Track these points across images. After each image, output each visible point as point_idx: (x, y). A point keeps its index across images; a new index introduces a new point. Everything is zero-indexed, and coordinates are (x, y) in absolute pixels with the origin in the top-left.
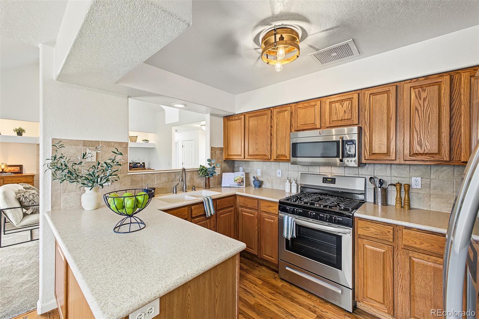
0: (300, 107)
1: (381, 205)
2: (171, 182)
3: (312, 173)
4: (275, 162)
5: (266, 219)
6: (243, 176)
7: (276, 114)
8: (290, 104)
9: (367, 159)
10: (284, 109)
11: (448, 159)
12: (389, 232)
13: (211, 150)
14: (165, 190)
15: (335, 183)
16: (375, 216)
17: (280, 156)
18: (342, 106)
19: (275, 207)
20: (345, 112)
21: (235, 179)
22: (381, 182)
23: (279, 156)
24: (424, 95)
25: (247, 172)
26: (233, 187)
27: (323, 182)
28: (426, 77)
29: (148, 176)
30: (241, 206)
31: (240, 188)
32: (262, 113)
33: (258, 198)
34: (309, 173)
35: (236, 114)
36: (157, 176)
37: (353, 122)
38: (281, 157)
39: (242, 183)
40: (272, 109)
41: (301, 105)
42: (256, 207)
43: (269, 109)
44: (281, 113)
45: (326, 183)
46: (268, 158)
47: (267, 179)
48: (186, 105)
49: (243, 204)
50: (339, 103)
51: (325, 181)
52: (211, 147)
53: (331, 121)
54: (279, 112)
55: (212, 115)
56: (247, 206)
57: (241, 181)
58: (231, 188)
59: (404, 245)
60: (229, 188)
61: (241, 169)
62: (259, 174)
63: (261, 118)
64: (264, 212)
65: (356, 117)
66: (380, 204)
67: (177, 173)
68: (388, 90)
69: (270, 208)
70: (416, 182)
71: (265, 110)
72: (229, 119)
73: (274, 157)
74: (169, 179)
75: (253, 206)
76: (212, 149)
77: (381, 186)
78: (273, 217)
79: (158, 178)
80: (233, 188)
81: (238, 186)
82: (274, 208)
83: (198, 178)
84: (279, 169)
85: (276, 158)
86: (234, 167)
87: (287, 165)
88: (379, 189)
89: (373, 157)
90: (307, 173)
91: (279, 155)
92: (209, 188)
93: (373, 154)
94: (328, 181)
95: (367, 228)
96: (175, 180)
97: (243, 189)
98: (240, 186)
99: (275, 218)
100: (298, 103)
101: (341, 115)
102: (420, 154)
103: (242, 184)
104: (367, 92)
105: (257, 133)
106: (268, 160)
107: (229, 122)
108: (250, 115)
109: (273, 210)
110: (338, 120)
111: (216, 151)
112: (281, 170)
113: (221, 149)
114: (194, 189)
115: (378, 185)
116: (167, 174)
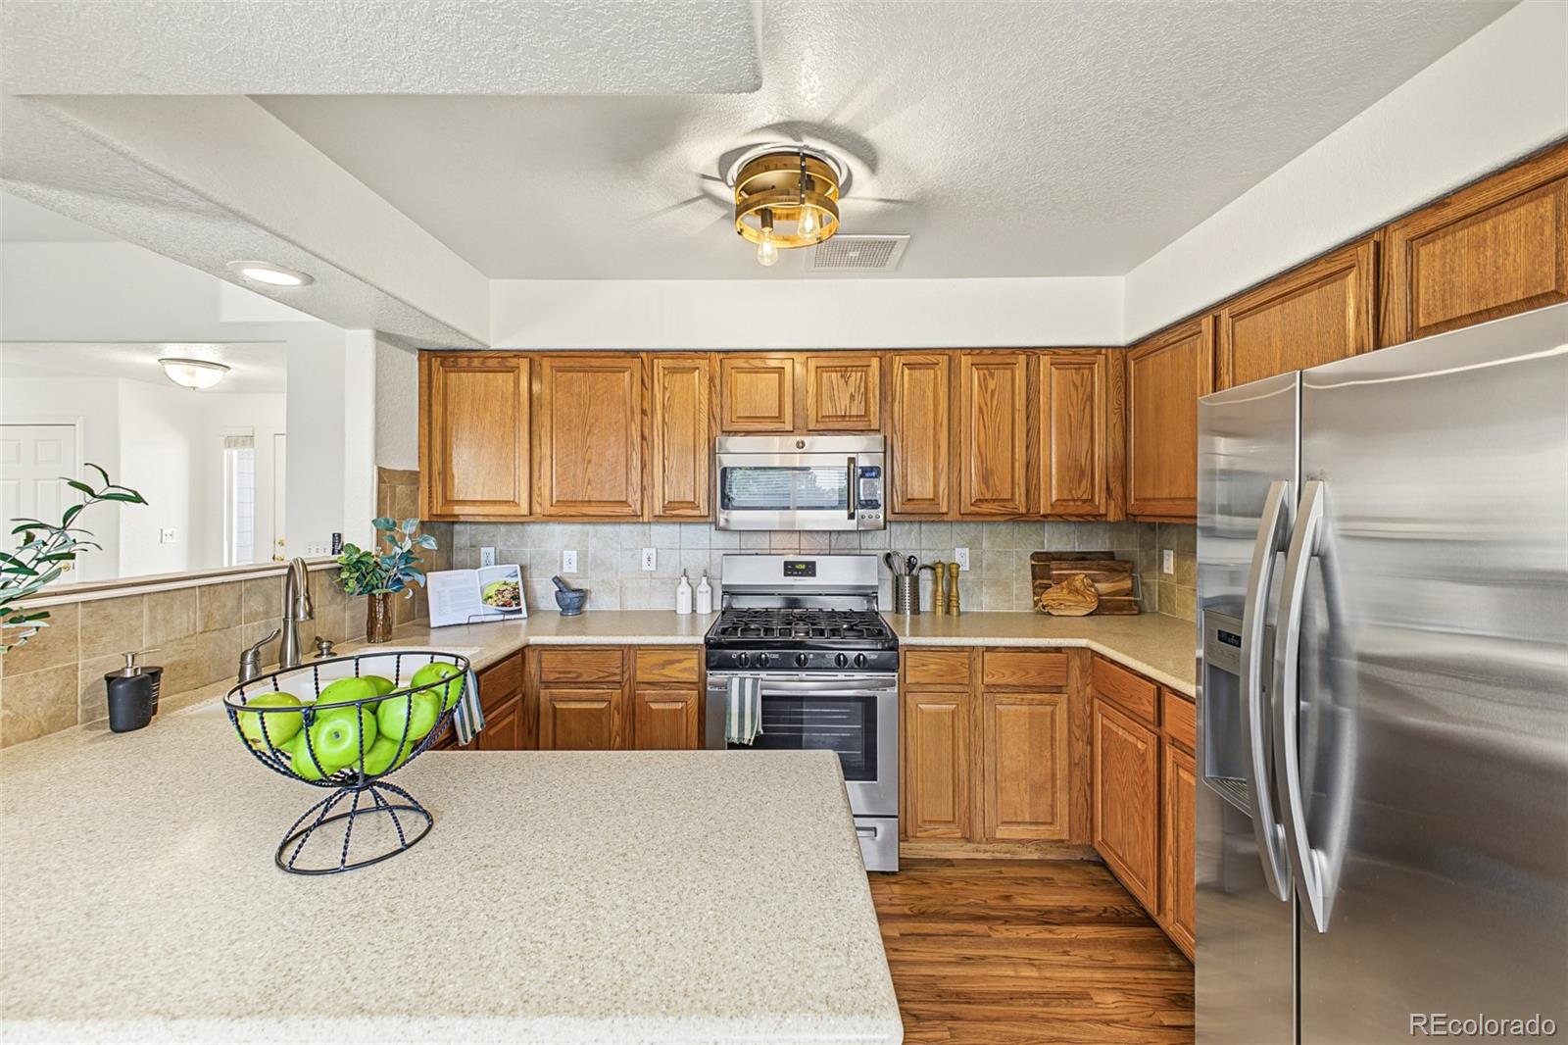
0: (736, 366)
1: (911, 613)
2: (220, 630)
3: (754, 552)
4: (657, 523)
5: (654, 706)
6: (514, 580)
7: (661, 375)
8: (705, 351)
9: (897, 511)
10: (689, 363)
11: (1024, 511)
12: (962, 664)
13: (381, 480)
14: (191, 671)
15: (814, 575)
16: (918, 636)
17: (676, 505)
18: (846, 382)
19: (686, 662)
20: (852, 397)
21: (486, 593)
22: (911, 564)
23: (673, 505)
24: (992, 384)
25: (524, 563)
26: (483, 622)
27: (786, 575)
28: (994, 350)
29: (102, 613)
30: (547, 685)
31: (507, 623)
32: (608, 362)
33: (621, 645)
34: (743, 552)
35: (492, 348)
36: (152, 610)
37: (870, 426)
38: (679, 509)
39: (514, 603)
40: (644, 355)
41: (739, 360)
42: (615, 674)
43: (633, 353)
44: (679, 375)
45: (792, 575)
46: (634, 511)
47: (603, 581)
48: (309, 279)
49: (558, 675)
50: (839, 374)
51: (789, 570)
52: (380, 468)
53: (820, 416)
54: (674, 371)
55: (381, 336)
56: (577, 677)
57: (512, 597)
58: (472, 628)
59: (987, 686)
60: (465, 628)
61: (487, 552)
62: (570, 568)
63: (605, 379)
64: (646, 686)
65: (875, 414)
66: (908, 612)
67: (248, 584)
68: (936, 361)
69: (674, 666)
70: (962, 556)
71: (617, 354)
72: (455, 362)
73: (657, 509)
74: (209, 617)
75: (602, 674)
76: (383, 475)
77: (911, 570)
78: (683, 695)
79: (159, 617)
80: (484, 626)
81: (501, 617)
82: (686, 665)
83: (330, 604)
84: (646, 547)
85: (664, 512)
86: (452, 546)
87: (702, 534)
88: (907, 578)
89: (909, 508)
90: (738, 552)
91: (674, 502)
92: (387, 636)
93: (909, 500)
94: (798, 570)
95: (923, 665)
96: (236, 618)
97: (520, 625)
98: (507, 617)
99: (687, 694)
100: (730, 355)
101: (843, 404)
102: (986, 500)
103: (514, 608)
104: (897, 358)
105: (588, 428)
106: (634, 519)
107: (453, 376)
108: (558, 363)
109: (680, 671)
110: (837, 416)
111: (395, 487)
112: (655, 550)
113: (412, 477)
114: (329, 648)
115: (903, 570)
116: (201, 596)
